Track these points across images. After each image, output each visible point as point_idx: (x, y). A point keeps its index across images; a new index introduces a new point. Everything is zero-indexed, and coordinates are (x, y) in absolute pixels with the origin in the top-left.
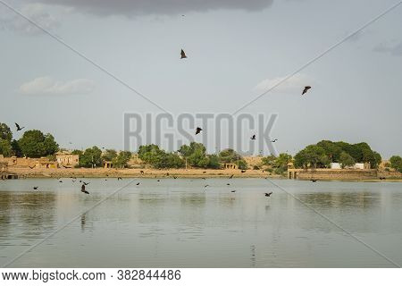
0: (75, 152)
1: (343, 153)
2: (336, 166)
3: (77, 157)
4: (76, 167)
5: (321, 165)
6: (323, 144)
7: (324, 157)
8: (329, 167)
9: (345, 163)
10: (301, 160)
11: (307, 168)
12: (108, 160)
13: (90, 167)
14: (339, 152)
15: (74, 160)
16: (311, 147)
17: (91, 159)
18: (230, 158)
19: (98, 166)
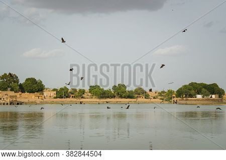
0: (54, 90)
1: (203, 89)
2: (199, 96)
3: (55, 92)
4: (55, 98)
5: (191, 96)
6: (192, 84)
7: (193, 92)
8: (196, 97)
9: (204, 95)
10: (180, 93)
11: (183, 97)
12: (72, 94)
13: (62, 98)
14: (201, 89)
15: (53, 94)
16: (185, 86)
17: (62, 94)
18: (140, 92)
19: (67, 97)
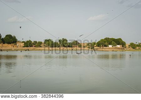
0: (23, 42)
1: (113, 42)
2: (110, 46)
3: (24, 43)
4: (23, 47)
5: (106, 46)
6: (106, 39)
7: (106, 43)
8: (108, 47)
9: (114, 45)
10: (99, 44)
11: (101, 47)
12: (34, 44)
13: (28, 47)
14: (111, 41)
15: (22, 44)
16: (102, 40)
17: (28, 44)
19: (31, 46)
